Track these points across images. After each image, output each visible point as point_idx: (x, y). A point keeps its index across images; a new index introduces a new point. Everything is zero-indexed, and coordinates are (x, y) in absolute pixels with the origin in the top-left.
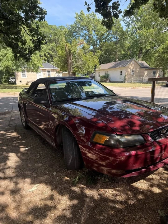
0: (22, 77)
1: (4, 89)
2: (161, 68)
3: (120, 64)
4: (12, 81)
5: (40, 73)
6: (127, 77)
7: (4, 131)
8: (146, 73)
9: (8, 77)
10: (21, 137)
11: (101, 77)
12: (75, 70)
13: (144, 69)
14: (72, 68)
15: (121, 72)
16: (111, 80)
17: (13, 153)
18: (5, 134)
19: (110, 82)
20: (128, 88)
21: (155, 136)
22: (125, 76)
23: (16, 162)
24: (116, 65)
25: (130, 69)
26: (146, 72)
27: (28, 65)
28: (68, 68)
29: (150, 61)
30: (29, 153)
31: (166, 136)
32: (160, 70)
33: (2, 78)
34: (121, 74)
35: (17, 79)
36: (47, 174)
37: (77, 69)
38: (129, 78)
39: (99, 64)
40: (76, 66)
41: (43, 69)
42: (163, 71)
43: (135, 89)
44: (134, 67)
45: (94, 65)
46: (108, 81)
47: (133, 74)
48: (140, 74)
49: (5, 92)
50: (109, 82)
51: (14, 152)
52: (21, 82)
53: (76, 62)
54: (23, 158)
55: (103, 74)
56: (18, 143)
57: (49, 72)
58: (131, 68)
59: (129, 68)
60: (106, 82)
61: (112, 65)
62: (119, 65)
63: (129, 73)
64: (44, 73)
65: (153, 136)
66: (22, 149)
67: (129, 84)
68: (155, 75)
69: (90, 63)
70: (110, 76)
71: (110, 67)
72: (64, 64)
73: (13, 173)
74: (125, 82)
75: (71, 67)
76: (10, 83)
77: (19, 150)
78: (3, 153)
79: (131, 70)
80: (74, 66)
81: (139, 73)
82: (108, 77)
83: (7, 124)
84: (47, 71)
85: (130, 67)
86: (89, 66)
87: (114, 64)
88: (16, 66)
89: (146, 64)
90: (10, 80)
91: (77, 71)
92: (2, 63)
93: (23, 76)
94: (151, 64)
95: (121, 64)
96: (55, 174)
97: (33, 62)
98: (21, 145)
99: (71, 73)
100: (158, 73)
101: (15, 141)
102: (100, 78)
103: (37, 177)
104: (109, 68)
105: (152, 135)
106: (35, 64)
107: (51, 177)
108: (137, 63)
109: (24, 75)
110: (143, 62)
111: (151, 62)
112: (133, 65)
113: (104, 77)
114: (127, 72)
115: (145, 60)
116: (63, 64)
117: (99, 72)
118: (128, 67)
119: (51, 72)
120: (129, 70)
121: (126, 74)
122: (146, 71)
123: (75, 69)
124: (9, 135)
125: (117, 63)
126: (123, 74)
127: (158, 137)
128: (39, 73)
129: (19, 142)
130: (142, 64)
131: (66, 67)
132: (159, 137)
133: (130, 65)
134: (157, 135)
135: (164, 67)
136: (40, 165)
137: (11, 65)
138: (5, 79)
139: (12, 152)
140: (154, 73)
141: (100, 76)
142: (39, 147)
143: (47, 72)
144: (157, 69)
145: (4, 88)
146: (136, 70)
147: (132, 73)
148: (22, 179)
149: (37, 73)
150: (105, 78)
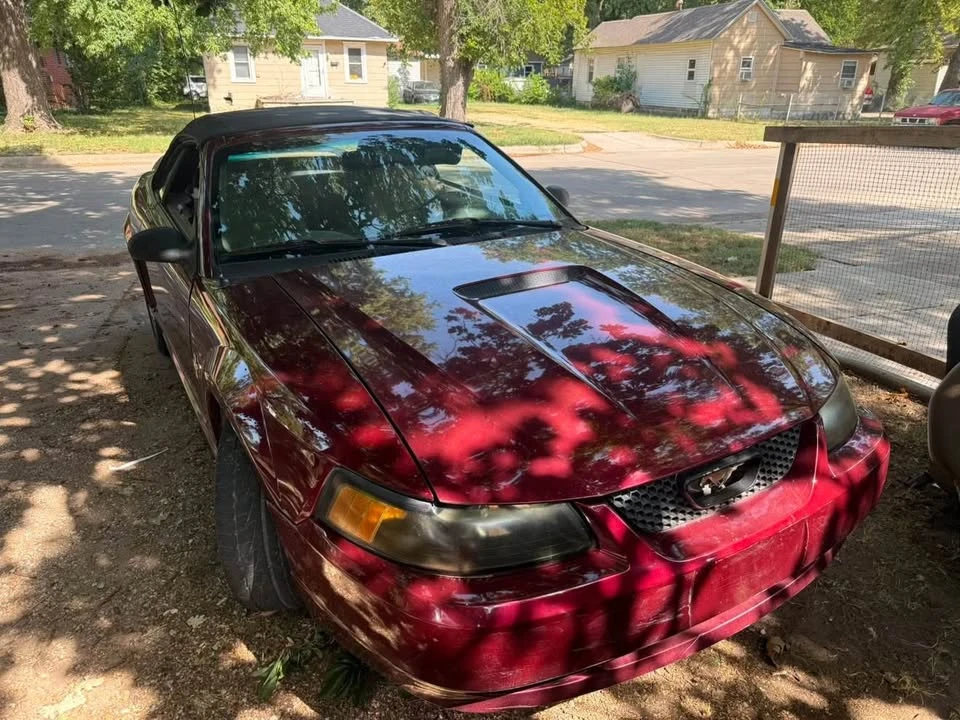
0: (234, 78)
1: (147, 136)
2: (885, 51)
3: (690, 22)
4: (198, 94)
5: (314, 60)
6: (716, 91)
7: (69, 359)
8: (809, 74)
9: (177, 74)
10: (124, 399)
11: (598, 84)
12: (468, 49)
13: (802, 52)
14: (455, 38)
15: (692, 64)
16: (642, 102)
17: (56, 485)
18: (64, 377)
19: (639, 109)
20: (714, 146)
21: (658, 507)
22: (709, 85)
23: (52, 541)
24: (668, 28)
25: (736, 49)
26: (809, 69)
27: (249, 23)
28: (437, 38)
29: (838, 14)
30: (128, 491)
31: (728, 503)
32: (879, 60)
33: (149, 80)
34: (691, 75)
35: (214, 86)
36: (159, 621)
37: (480, 43)
38: (723, 96)
39: (584, 21)
40: (478, 32)
41: (328, 42)
42: (895, 65)
43: (745, 151)
44: (753, 42)
45: (564, 26)
46: (630, 106)
47: (748, 75)
48: (779, 77)
49: (146, 151)
50: (631, 111)
51: (62, 483)
52: (229, 99)
53: (476, 12)
54: (93, 516)
55: (606, 70)
56: (100, 430)
57: (355, 53)
58: (742, 46)
59: (733, 48)
60: (618, 110)
61: (654, 28)
62: (685, 30)
63: (729, 68)
64: (334, 58)
65: (648, 506)
66: (107, 469)
67: (721, 123)
68: (850, 83)
69: (540, 18)
70: (639, 82)
71: (642, 37)
72: (423, 17)
73: (13, 600)
74: (704, 116)
75: (452, 33)
76: (186, 102)
77: (91, 470)
78: (13, 486)
79: (737, 55)
80: (464, 30)
81: (776, 72)
82: (629, 87)
83: (99, 320)
84: (346, 50)
85: (737, 40)
86: (535, 32)
87: (664, 22)
88: (195, 26)
89: (814, 28)
90: (186, 90)
91: (477, 55)
92: (131, 8)
93: (239, 74)
94: (842, 28)
95: (694, 26)
96: (196, 621)
97: (274, 9)
98: (109, 445)
99: (451, 64)
100: (866, 75)
101: (90, 418)
102: (591, 87)
103: (109, 633)
104: (641, 42)
105: (638, 504)
106: (282, 19)
107: (173, 639)
108: (770, 19)
109: (243, 69)
110: (803, 17)
111: (844, 15)
112: (753, 30)
113: (612, 84)
114: (718, 63)
115: (814, 8)
116: (415, 18)
117: (591, 61)
118: (728, 42)
119: (364, 57)
120: (730, 55)
121: (716, 75)
122: (810, 64)
123: (472, 44)
124: (80, 382)
125: (676, 16)
126: (702, 77)
127: (674, 511)
128: (303, 61)
129: (108, 423)
130: (797, 29)
131: (430, 35)
132: (683, 512)
133: (737, 32)
134: (672, 502)
135: (898, 44)
136: (151, 563)
137: (171, 22)
138: (163, 86)
139: (53, 482)
140: (849, 72)
141: (594, 80)
142: (186, 460)
143: (346, 56)
144: (865, 54)
145: (149, 131)
146: (762, 56)
147: (742, 70)
148: (41, 640)
149: (294, 59)
150: (618, 90)
